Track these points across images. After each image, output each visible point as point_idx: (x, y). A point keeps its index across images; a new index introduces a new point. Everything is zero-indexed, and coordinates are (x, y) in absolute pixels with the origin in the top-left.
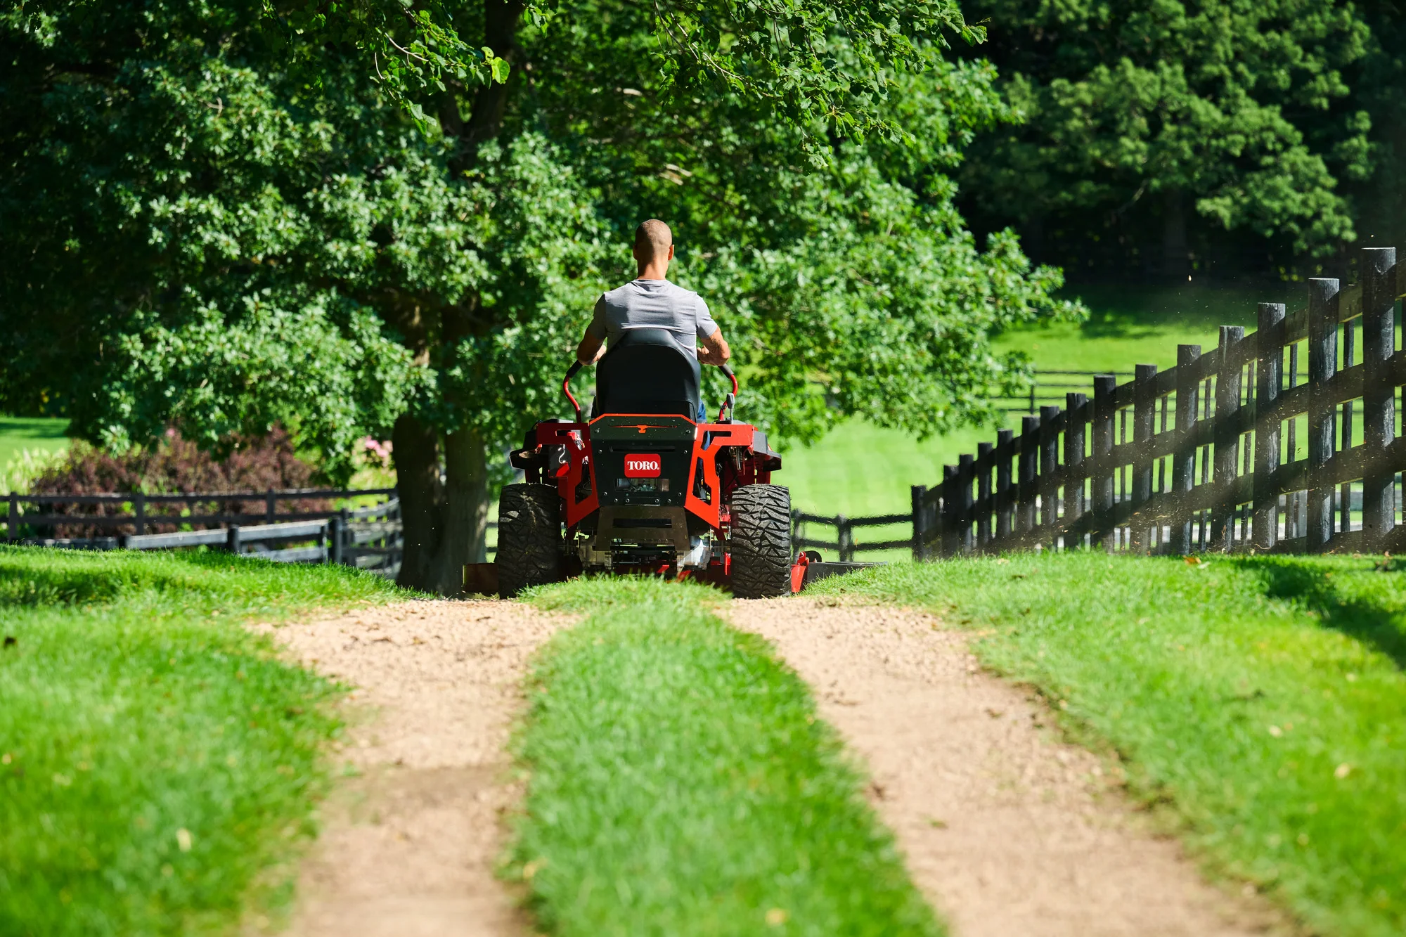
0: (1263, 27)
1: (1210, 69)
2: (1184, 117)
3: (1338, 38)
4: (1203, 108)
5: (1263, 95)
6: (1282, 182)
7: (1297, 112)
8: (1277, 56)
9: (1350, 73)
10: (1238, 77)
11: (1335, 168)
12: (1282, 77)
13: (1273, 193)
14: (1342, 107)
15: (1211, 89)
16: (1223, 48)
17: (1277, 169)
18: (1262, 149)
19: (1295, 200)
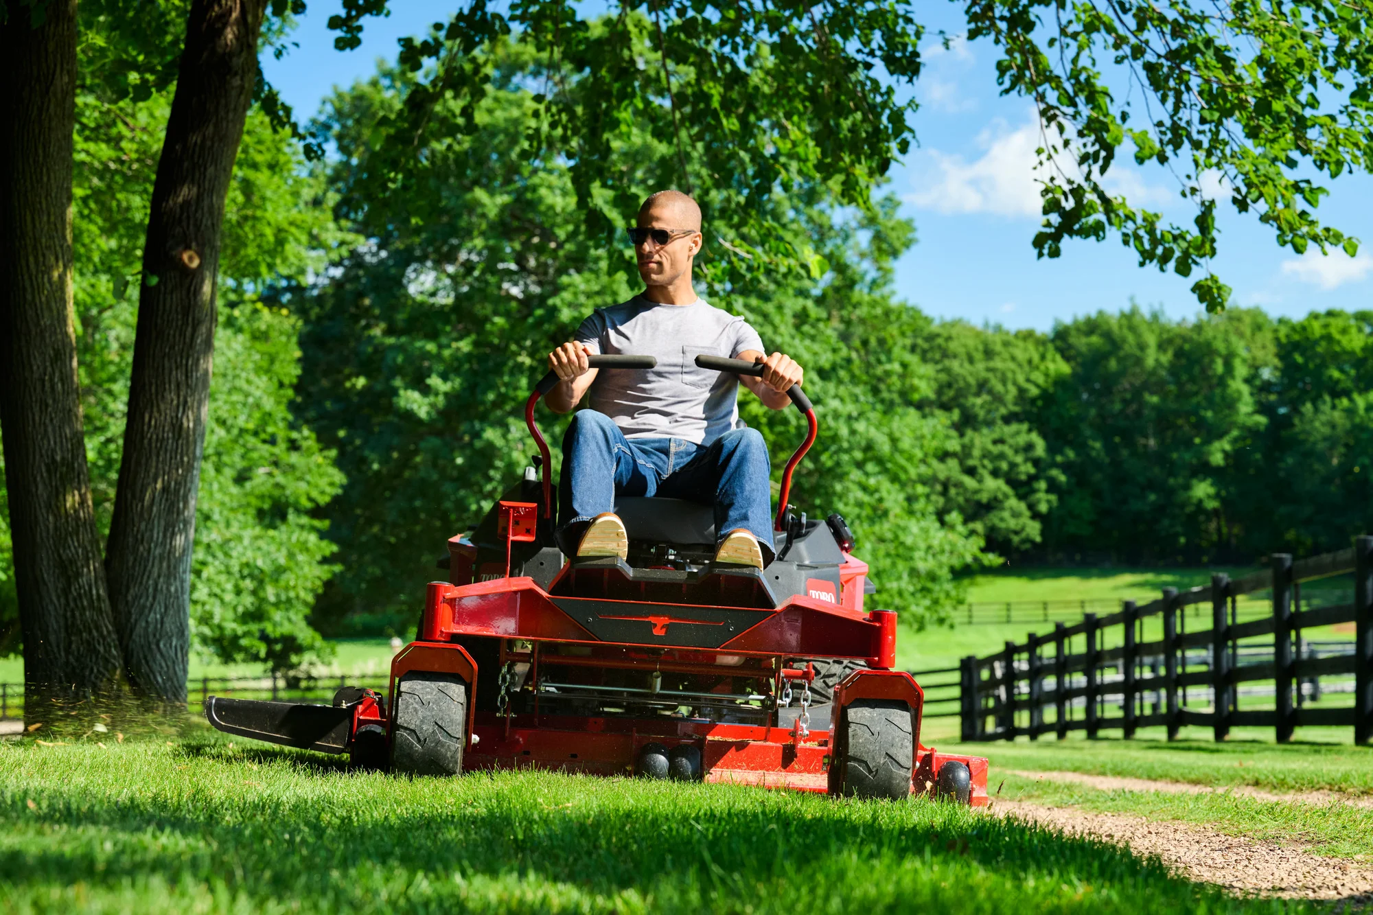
0: (995, 442)
1: (971, 462)
2: (959, 485)
3: (1029, 447)
4: (969, 482)
5: (995, 473)
6: (1006, 514)
7: (1012, 482)
8: (1002, 456)
9: (1036, 462)
10: (984, 467)
11: (1031, 507)
12: (1004, 466)
13: (1002, 520)
14: (1032, 478)
15: (971, 472)
16: (976, 453)
17: (1003, 509)
18: (996, 499)
19: (1012, 523)
